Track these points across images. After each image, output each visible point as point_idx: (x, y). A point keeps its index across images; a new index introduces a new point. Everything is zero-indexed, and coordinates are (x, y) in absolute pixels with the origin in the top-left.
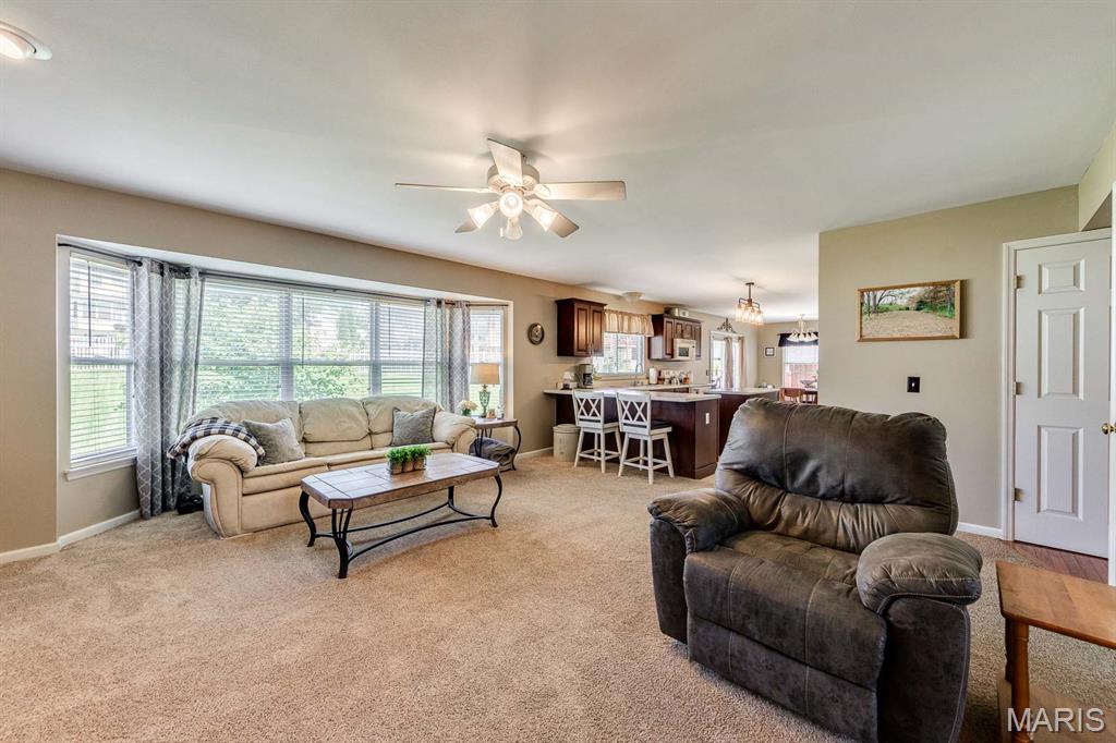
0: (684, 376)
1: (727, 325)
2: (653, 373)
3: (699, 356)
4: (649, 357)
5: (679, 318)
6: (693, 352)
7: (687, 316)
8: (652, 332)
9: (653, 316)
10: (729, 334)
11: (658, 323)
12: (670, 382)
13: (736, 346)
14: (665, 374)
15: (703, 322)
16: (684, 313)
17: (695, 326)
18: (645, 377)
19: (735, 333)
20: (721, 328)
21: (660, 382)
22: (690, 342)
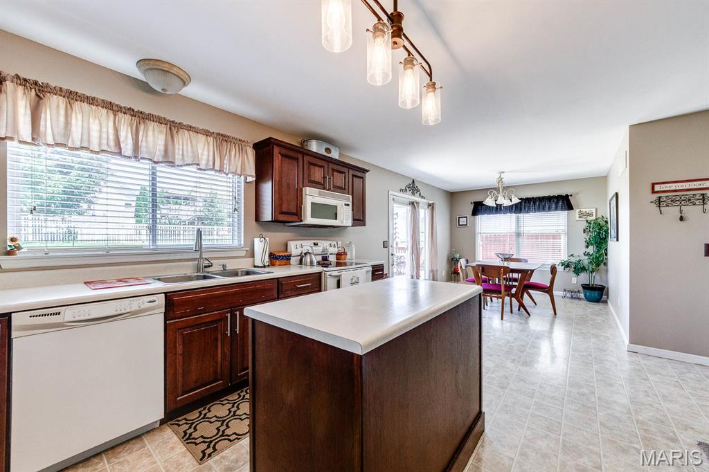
0: (334, 251)
1: (413, 187)
2: (260, 248)
3: (359, 221)
4: (257, 218)
5: (316, 156)
6: (345, 216)
7: (334, 155)
8: (251, 172)
9: (256, 143)
10: (416, 198)
11: (265, 152)
12: (300, 263)
13: (423, 213)
14: (295, 248)
15: (368, 171)
16: (328, 150)
17: (353, 176)
18: (243, 254)
19: (423, 197)
20: (406, 190)
21: (278, 262)
22: (340, 198)
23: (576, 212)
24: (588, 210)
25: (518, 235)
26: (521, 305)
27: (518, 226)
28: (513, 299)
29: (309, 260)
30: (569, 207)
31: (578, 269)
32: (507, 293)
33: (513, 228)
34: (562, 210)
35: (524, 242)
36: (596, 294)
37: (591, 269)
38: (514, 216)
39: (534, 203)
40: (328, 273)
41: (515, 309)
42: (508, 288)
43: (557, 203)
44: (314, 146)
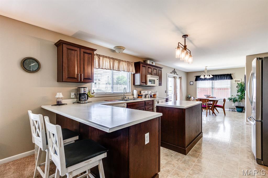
0: (153, 94)
1: (174, 72)
2: (135, 92)
3: (160, 84)
4: (134, 84)
5: (150, 65)
6: (157, 82)
7: (154, 64)
8: (134, 71)
9: (135, 63)
10: (175, 75)
11: (137, 66)
12: (145, 97)
13: (178, 81)
14: (143, 93)
15: (162, 68)
16: (152, 63)
17: (159, 70)
18: (131, 94)
19: (178, 75)
20: (172, 73)
21: (140, 97)
22: (156, 77)
23: (234, 80)
24: (238, 80)
25: (213, 88)
26: (213, 112)
27: (212, 85)
28: (210, 110)
29: (148, 96)
30: (232, 78)
31: (235, 101)
32: (208, 108)
33: (211, 86)
34: (229, 79)
35: (215, 91)
36: (240, 109)
37: (239, 101)
38: (211, 81)
39: (219, 77)
40: (156, 100)
41: (211, 114)
42: (209, 107)
43: (227, 77)
44: (149, 62)
